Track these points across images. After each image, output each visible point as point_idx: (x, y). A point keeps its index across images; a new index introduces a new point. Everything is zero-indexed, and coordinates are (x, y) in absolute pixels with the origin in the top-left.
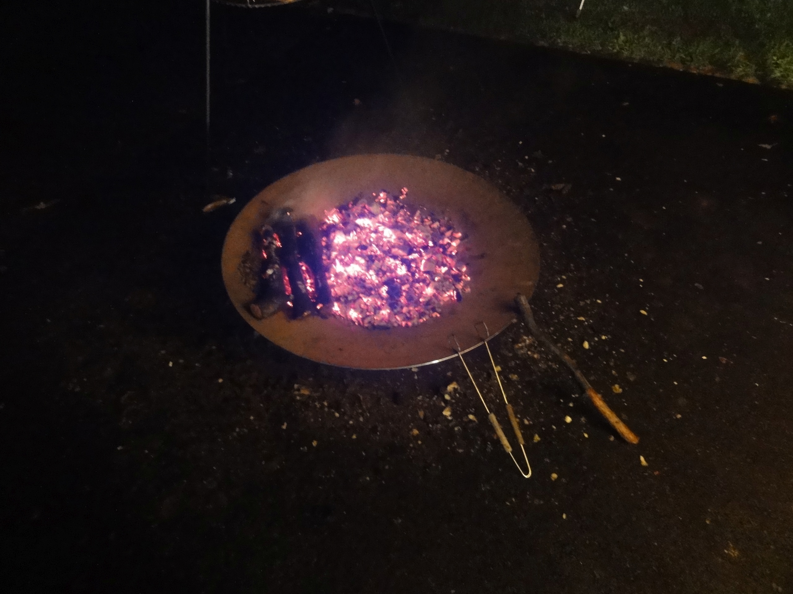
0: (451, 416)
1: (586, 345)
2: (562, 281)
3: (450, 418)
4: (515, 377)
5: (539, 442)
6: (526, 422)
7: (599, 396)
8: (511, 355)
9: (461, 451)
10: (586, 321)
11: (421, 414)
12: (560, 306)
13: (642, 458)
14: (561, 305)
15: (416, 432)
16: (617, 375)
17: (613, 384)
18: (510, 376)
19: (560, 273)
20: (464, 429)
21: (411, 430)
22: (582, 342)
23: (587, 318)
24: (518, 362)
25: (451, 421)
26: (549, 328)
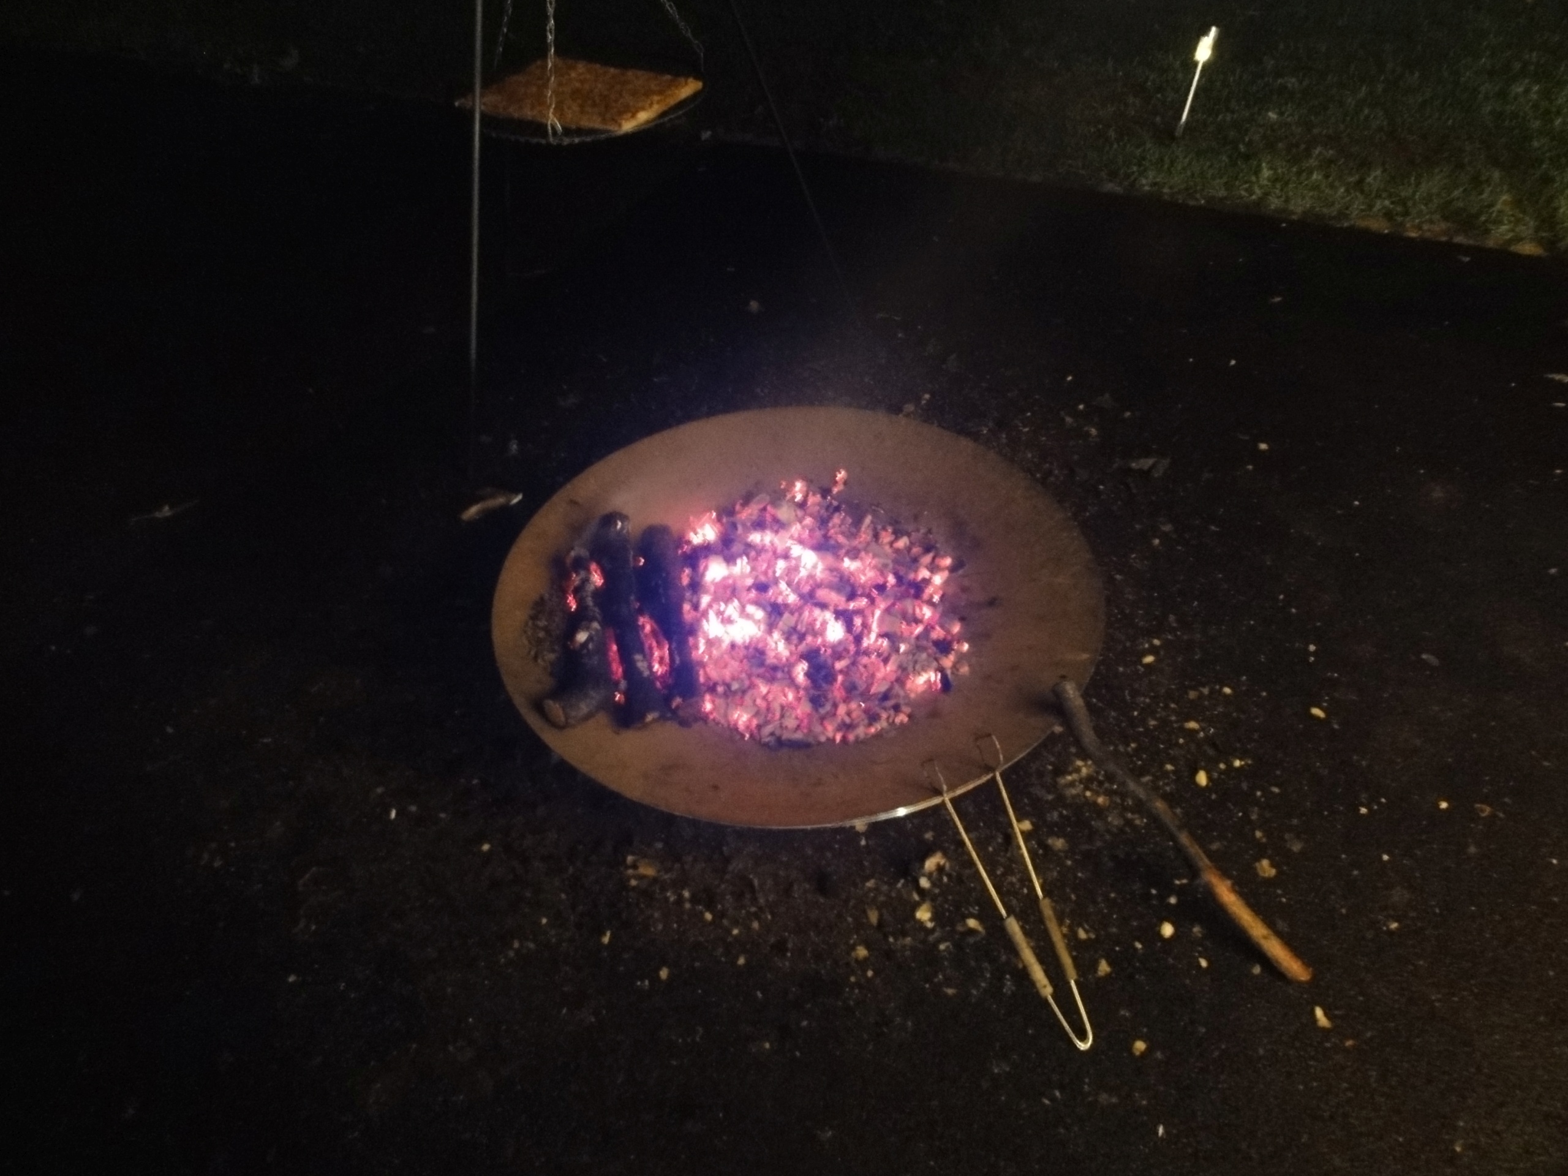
0: (931, 920)
1: (1202, 778)
2: (1153, 650)
3: (930, 925)
4: (1058, 843)
5: (1108, 976)
6: (1082, 935)
7: (1229, 883)
8: (1050, 797)
9: (950, 991)
10: (1203, 729)
11: (873, 917)
12: (1148, 700)
13: (1319, 1012)
14: (1151, 698)
15: (862, 952)
16: (1264, 840)
17: (1258, 859)
18: (1050, 841)
19: (1150, 634)
20: (959, 946)
21: (853, 948)
22: (1194, 772)
23: (1203, 725)
24: (1065, 812)
25: (933, 930)
26: (1128, 745)
